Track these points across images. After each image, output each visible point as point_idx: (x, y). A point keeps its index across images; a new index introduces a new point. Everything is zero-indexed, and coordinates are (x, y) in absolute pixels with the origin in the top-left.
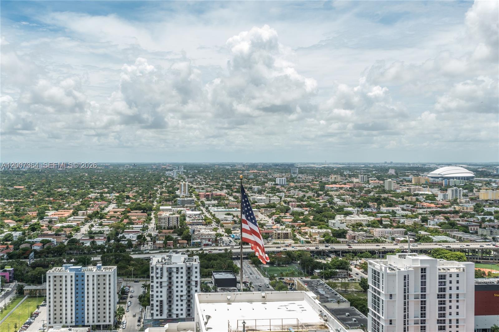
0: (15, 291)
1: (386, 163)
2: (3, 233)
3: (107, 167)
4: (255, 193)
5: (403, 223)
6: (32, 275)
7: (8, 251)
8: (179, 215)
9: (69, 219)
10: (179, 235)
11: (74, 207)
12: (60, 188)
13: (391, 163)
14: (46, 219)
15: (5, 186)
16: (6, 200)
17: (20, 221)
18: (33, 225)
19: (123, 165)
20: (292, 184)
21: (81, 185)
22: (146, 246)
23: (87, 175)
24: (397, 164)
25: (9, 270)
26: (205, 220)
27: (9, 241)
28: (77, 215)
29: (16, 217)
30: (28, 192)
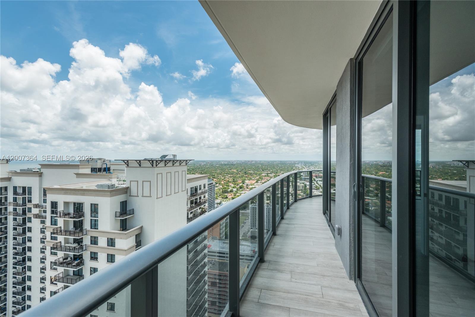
2: (230, 189)
3: (269, 162)
7: (232, 196)
8: (303, 185)
10: (304, 194)
11: (256, 179)
12: (250, 171)
14: (246, 184)
15: (228, 170)
16: (229, 175)
17: (235, 184)
18: (241, 186)
19: (276, 161)
21: (258, 170)
23: (260, 165)
26: (316, 187)
27: (232, 192)
28: (258, 182)
29: (233, 183)
30: (237, 172)
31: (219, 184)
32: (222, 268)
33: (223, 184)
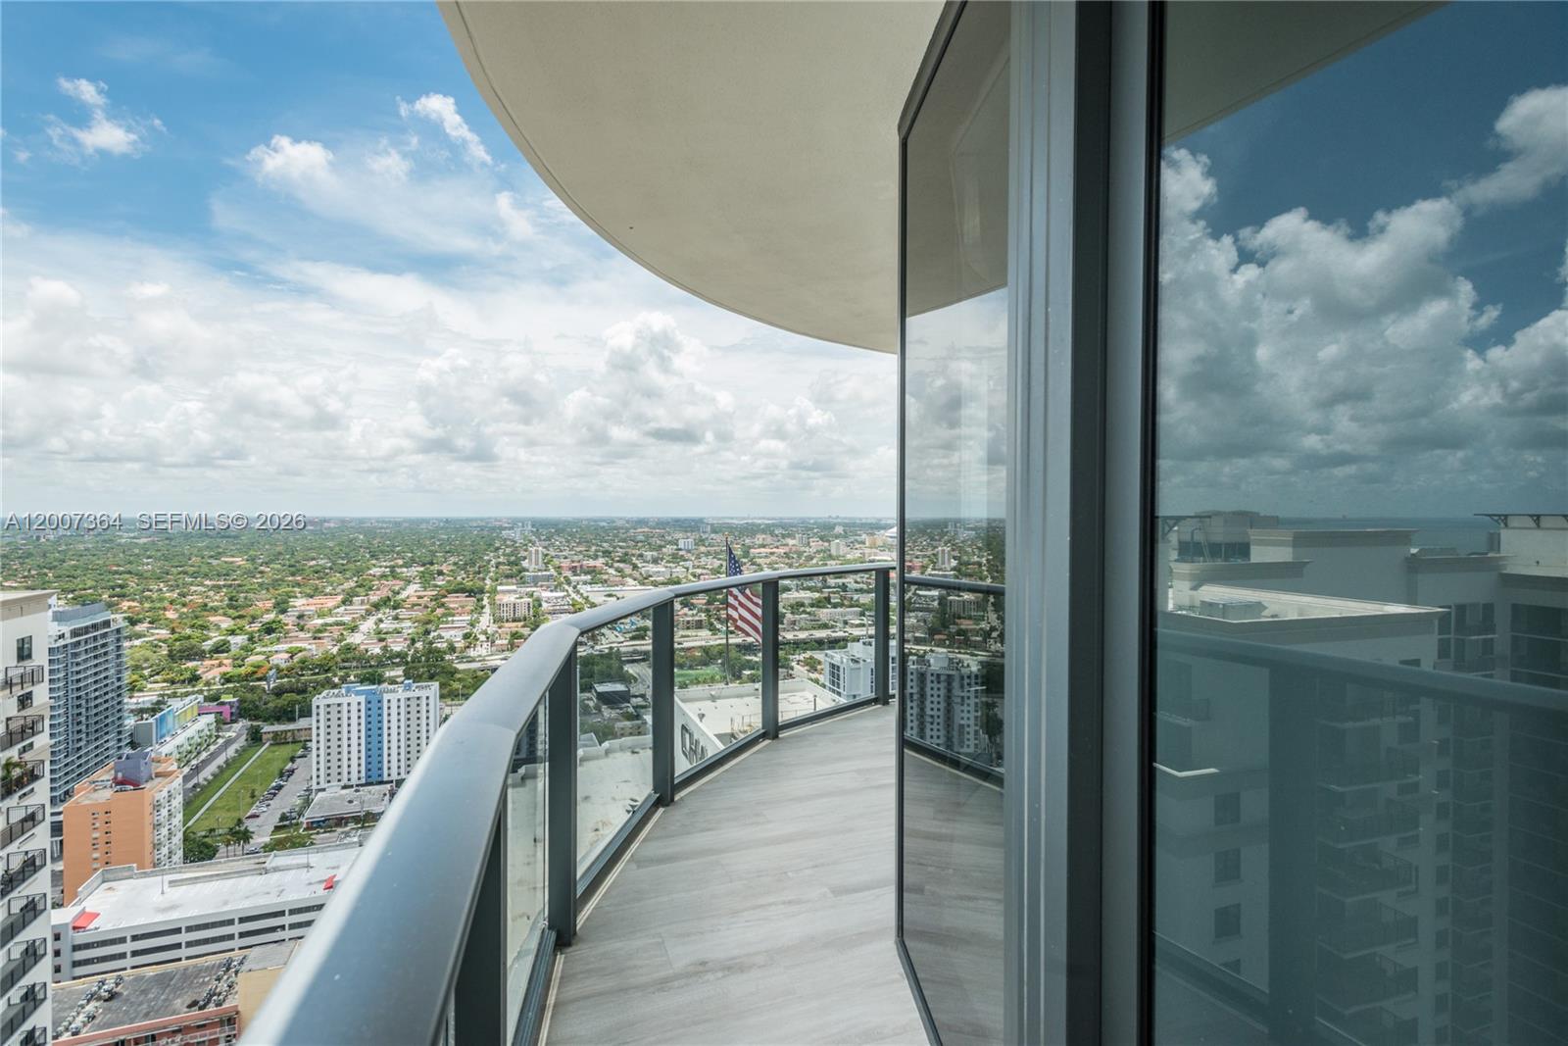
0: (244, 737)
1: (830, 517)
2: (210, 639)
3: (397, 524)
4: (648, 562)
5: (857, 600)
6: (276, 707)
7: (223, 669)
8: (530, 600)
9: (335, 611)
11: (343, 591)
12: (313, 559)
13: (838, 517)
14: (293, 614)
15: (203, 558)
16: (207, 582)
17: (241, 617)
18: (268, 623)
19: (426, 521)
20: (703, 549)
21: (352, 554)
22: (478, 648)
23: (361, 537)
24: (845, 518)
25: (230, 703)
26: (573, 605)
27: (222, 652)
28: (351, 603)
29: (231, 611)
30: (252, 567)
31: (150, 623)
32: (165, 1000)
33: (172, 621)
